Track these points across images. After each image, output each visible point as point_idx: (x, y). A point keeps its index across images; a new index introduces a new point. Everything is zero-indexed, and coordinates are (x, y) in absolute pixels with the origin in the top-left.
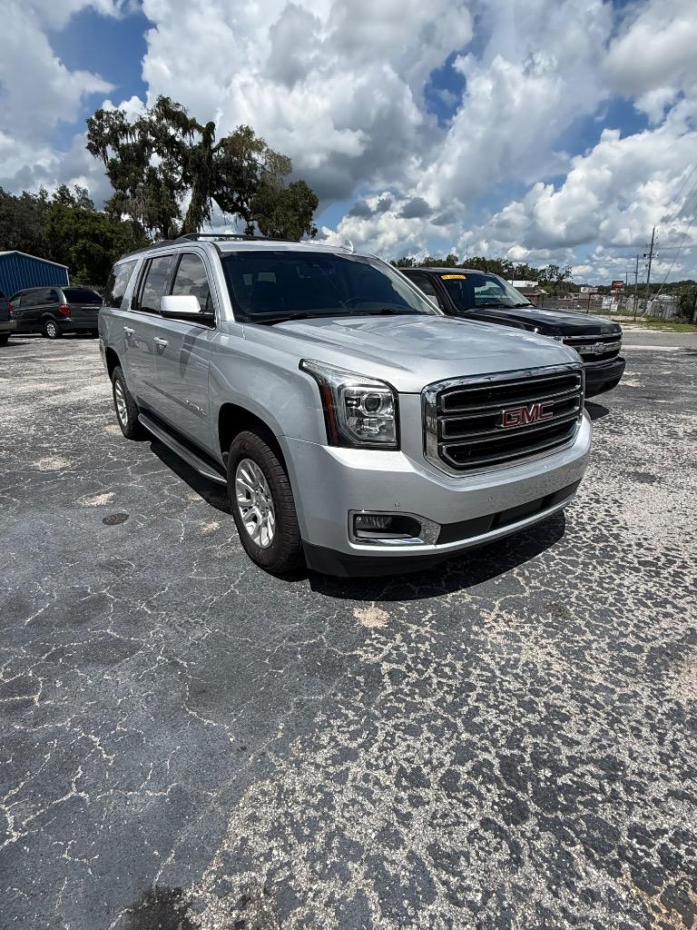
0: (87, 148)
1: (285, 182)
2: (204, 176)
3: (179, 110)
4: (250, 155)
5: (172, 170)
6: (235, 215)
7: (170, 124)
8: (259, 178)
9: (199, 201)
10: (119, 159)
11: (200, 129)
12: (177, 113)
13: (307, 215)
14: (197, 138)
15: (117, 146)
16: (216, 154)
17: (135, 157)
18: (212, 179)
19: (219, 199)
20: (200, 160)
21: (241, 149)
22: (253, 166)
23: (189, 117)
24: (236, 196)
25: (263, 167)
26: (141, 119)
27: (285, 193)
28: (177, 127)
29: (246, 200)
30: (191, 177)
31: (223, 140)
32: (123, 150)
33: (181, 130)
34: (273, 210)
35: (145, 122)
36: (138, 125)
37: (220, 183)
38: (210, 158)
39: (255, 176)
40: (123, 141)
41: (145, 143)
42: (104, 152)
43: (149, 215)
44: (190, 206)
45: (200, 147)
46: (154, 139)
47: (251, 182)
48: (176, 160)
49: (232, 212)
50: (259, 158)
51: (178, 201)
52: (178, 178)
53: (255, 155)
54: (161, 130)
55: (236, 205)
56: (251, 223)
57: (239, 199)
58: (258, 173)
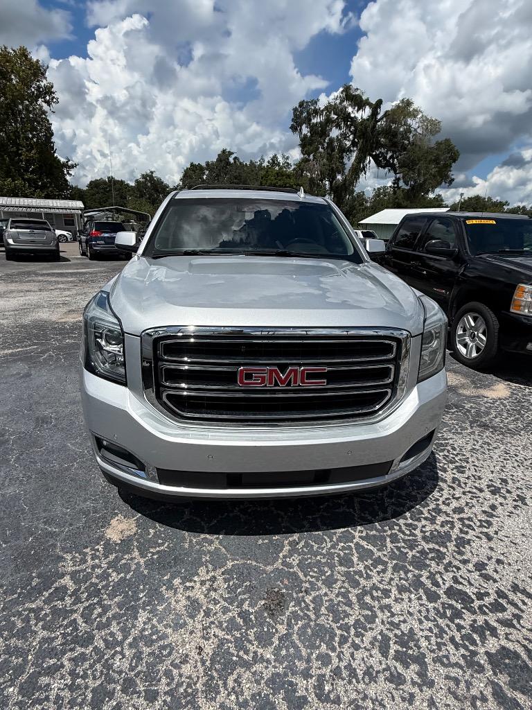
0: (290, 128)
1: (433, 141)
2: (366, 142)
3: (356, 93)
4: (406, 122)
5: (345, 138)
6: (387, 169)
7: (350, 105)
8: (411, 139)
9: (360, 159)
10: (309, 134)
11: (370, 105)
12: (355, 95)
13: (447, 167)
14: (366, 113)
15: (310, 125)
16: (379, 123)
17: (320, 132)
18: (373, 143)
19: (376, 158)
20: (366, 129)
21: (399, 117)
22: (409, 130)
23: (364, 98)
24: (390, 154)
25: (415, 130)
26: (329, 103)
27: (431, 149)
28: (353, 106)
29: (397, 158)
30: (357, 143)
31: (387, 112)
32: (313, 128)
33: (356, 108)
34: (417, 164)
35: (331, 105)
36: (326, 108)
37: (379, 145)
38: (374, 126)
39: (409, 138)
40: (314, 121)
41: (328, 121)
42: (301, 129)
43: (321, 172)
44: (353, 165)
45: (368, 120)
46: (336, 117)
47: (403, 142)
48: (350, 130)
49: (384, 167)
50: (413, 123)
51: (345, 160)
52: (348, 143)
53: (409, 121)
54: (342, 109)
55: (388, 161)
56: (398, 175)
57: (391, 157)
58: (411, 136)
